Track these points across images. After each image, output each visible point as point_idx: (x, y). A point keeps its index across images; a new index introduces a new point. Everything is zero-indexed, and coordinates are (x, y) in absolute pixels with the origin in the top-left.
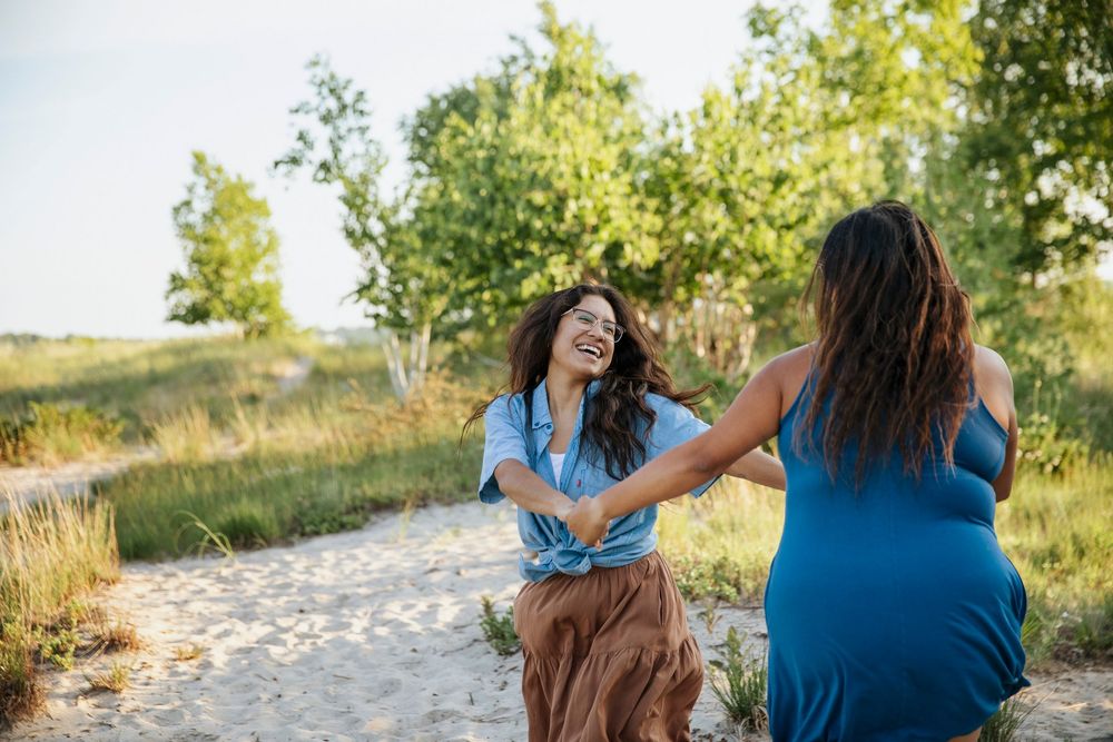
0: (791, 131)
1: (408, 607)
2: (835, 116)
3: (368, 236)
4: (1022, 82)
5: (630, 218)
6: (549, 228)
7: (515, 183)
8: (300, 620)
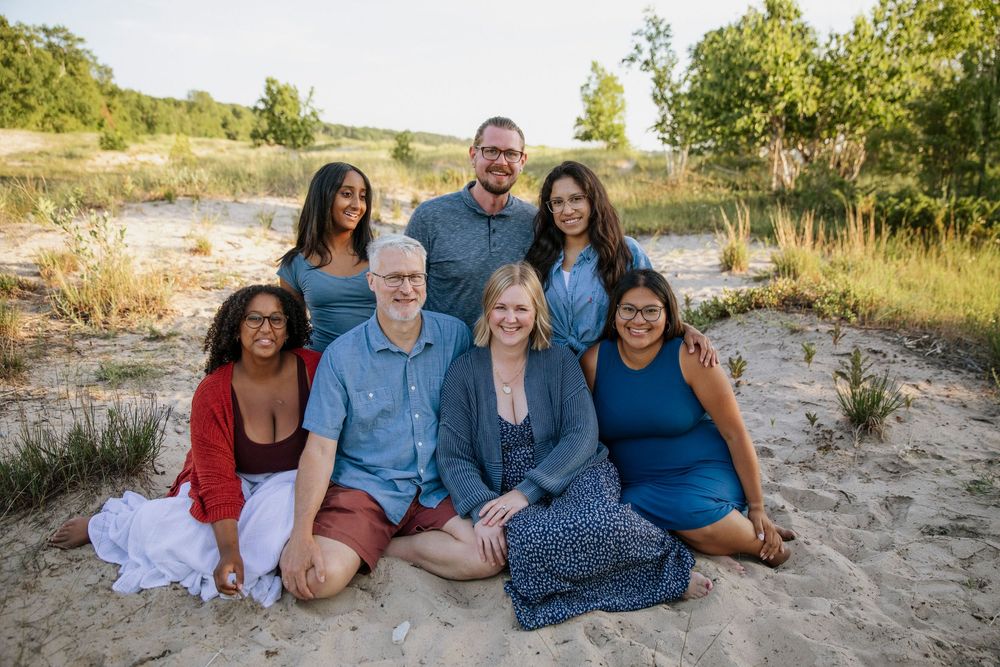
3: (664, 99)
6: (756, 92)
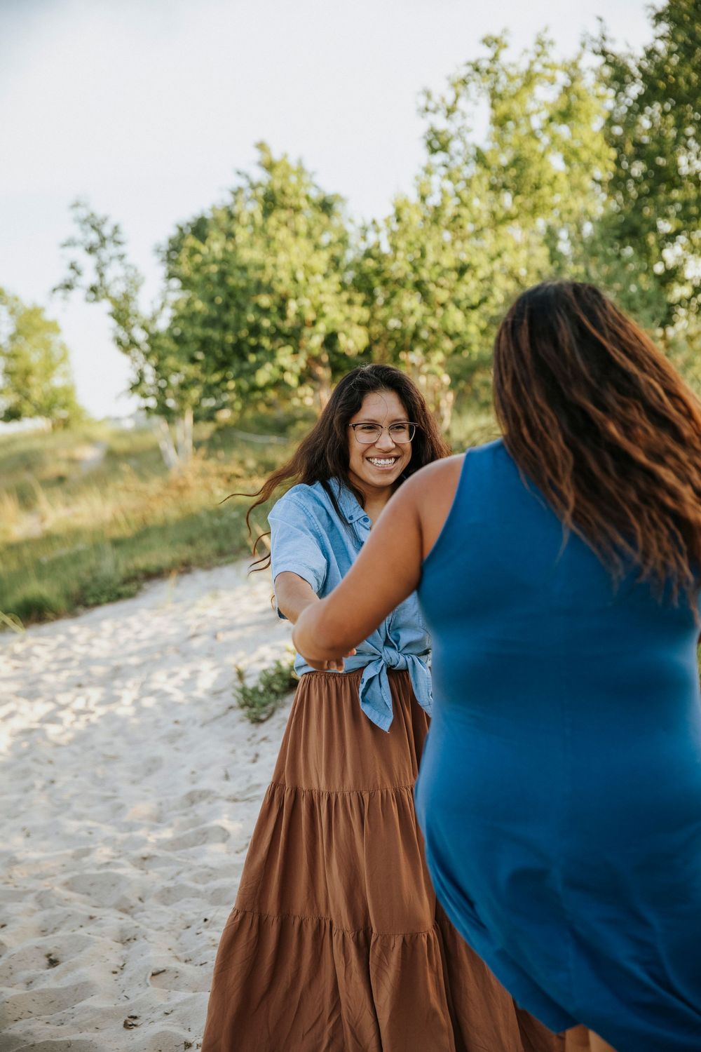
0: (469, 227)
1: (172, 675)
2: (501, 214)
3: (133, 343)
4: (645, 175)
5: (341, 311)
6: (276, 325)
7: (245, 291)
8: (78, 695)
